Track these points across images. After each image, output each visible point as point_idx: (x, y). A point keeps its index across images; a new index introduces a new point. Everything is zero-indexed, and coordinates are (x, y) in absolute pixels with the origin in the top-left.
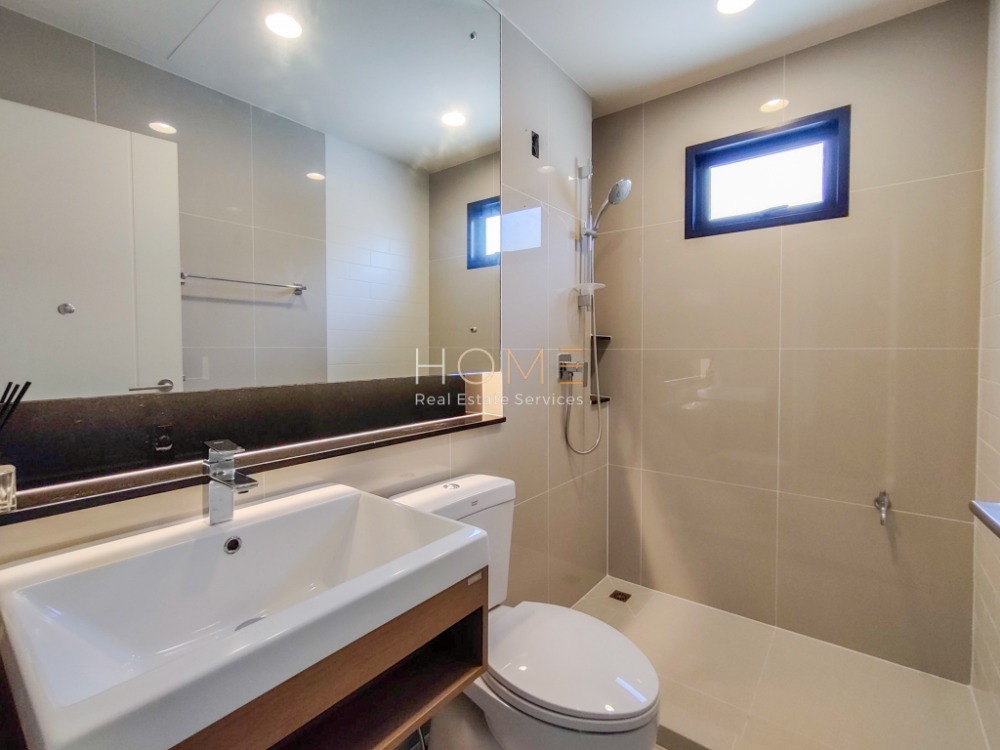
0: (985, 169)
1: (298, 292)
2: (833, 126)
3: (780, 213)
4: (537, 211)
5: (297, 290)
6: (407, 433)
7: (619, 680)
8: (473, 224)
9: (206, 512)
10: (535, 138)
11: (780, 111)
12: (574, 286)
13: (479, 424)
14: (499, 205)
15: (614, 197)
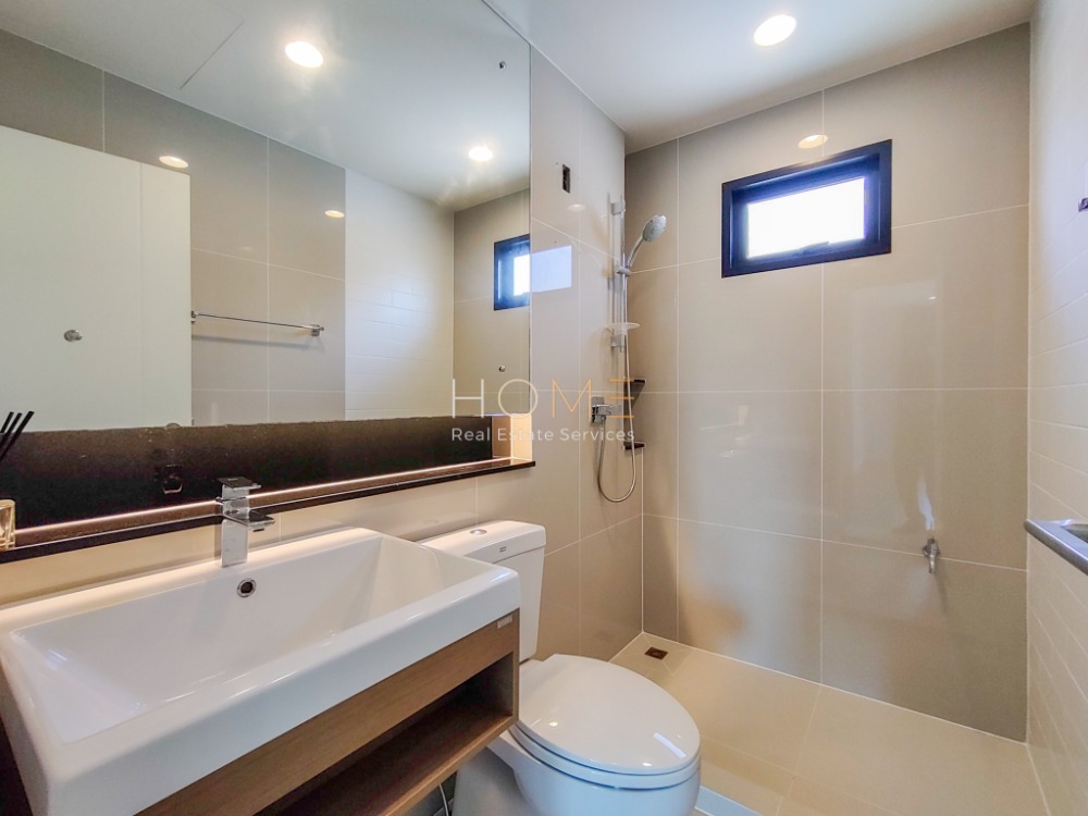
0: (1030, 204)
1: (315, 333)
2: (873, 161)
3: (821, 250)
4: (568, 249)
5: (314, 331)
6: (431, 476)
7: (658, 736)
8: (499, 263)
9: (218, 554)
10: (566, 172)
11: (820, 147)
12: (606, 326)
13: (507, 468)
14: (528, 245)
15: (648, 234)
